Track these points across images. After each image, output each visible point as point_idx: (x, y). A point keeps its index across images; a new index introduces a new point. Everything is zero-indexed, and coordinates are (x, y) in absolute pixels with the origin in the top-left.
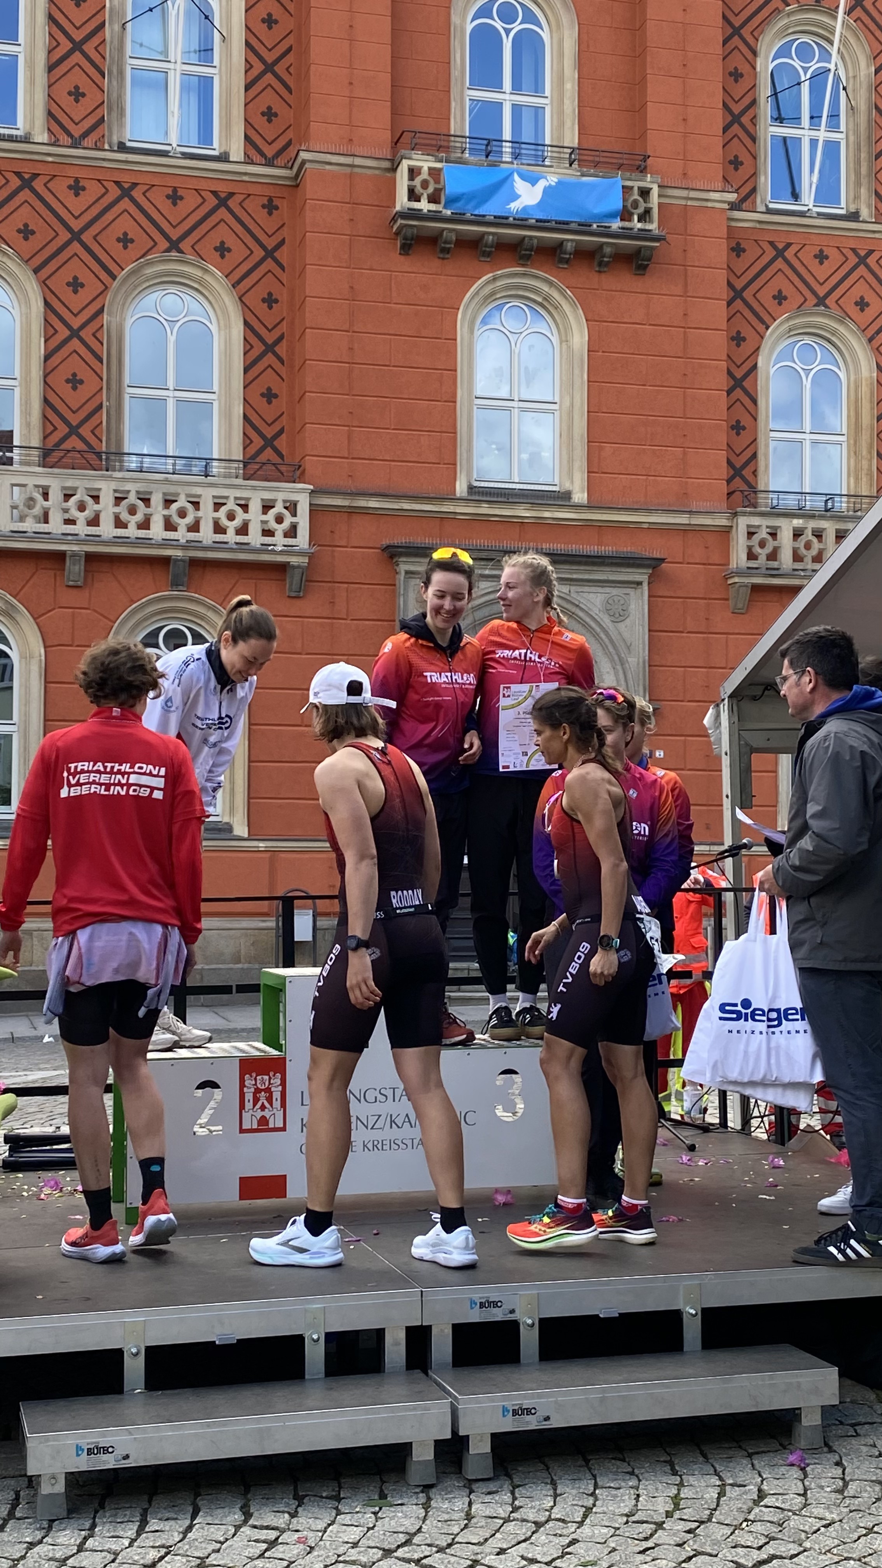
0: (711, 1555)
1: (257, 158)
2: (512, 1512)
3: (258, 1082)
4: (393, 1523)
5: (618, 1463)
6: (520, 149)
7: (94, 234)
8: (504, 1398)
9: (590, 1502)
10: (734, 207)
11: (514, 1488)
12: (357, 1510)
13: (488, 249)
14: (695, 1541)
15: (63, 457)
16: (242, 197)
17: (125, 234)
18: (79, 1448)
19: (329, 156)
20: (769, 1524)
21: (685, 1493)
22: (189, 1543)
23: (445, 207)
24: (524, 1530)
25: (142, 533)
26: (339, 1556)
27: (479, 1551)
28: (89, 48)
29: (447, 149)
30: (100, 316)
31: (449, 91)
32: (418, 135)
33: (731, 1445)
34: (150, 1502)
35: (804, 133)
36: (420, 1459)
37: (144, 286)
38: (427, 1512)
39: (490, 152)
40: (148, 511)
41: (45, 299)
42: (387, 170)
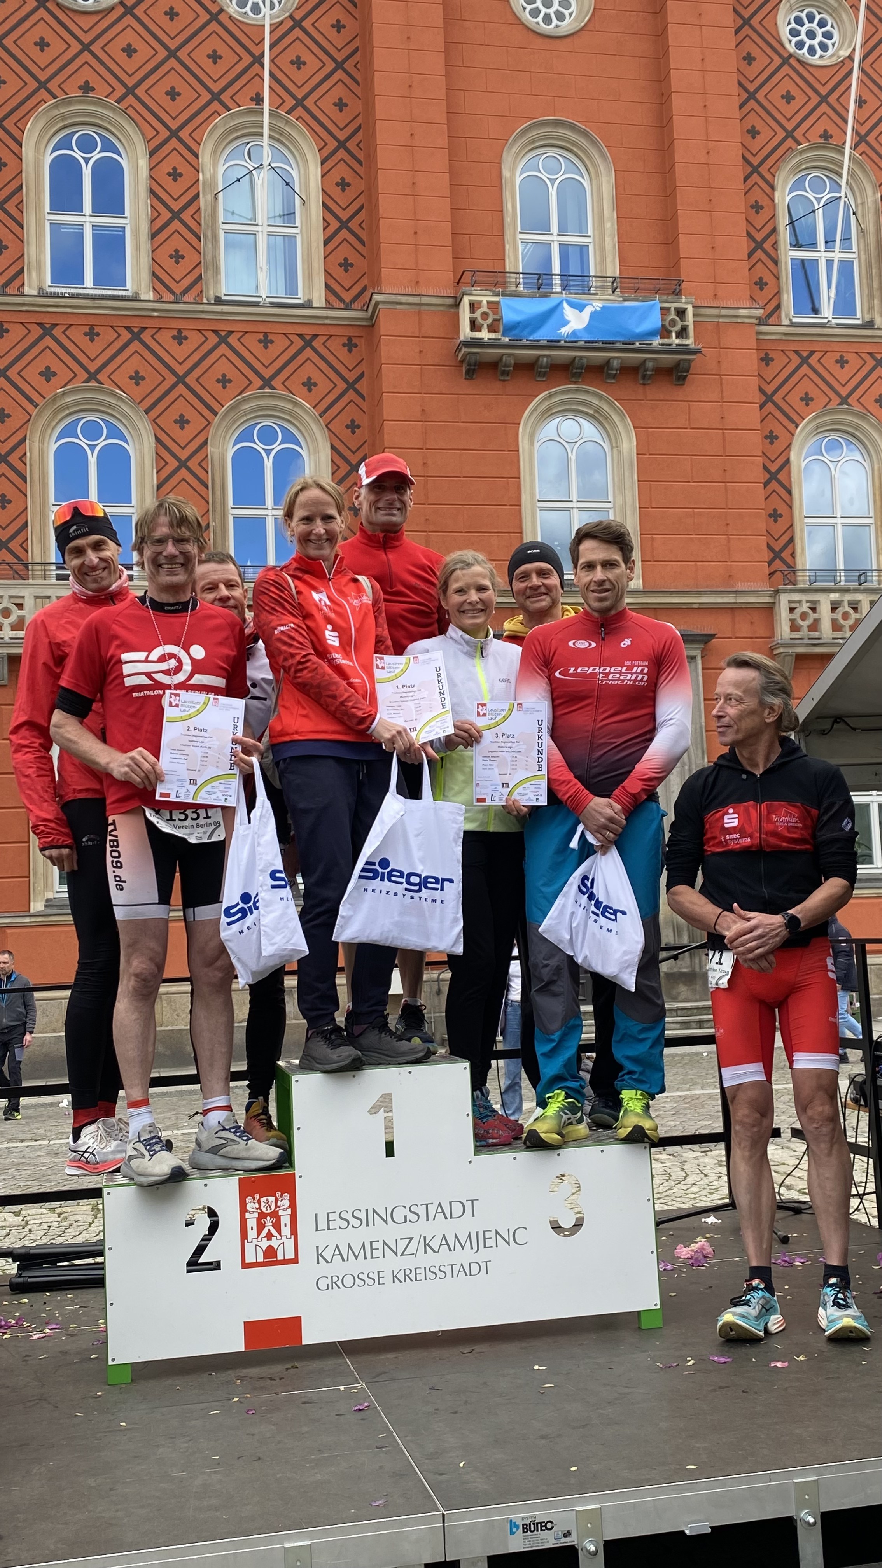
1: (336, 303)
3: (263, 1204)
7: (196, 376)
10: (762, 321)
13: (543, 370)
16: (325, 338)
17: (224, 376)
19: (399, 297)
23: (503, 335)
28: (186, 216)
29: (504, 284)
30: (205, 448)
31: (503, 236)
32: (477, 274)
35: (821, 255)
37: (242, 420)
39: (541, 284)
41: (155, 435)
42: (451, 306)
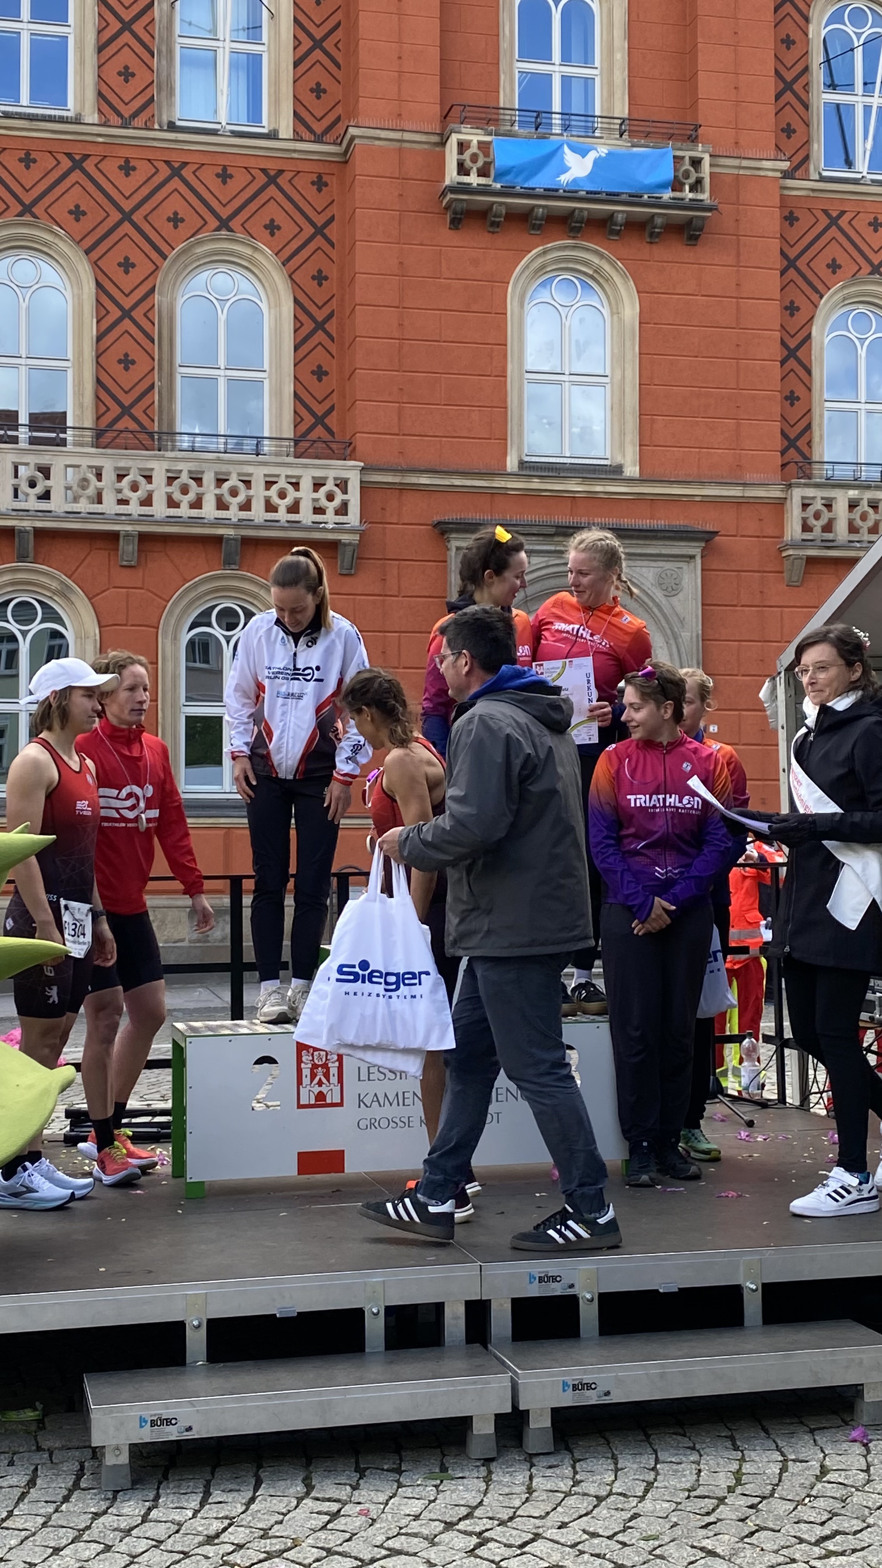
0: (774, 1531)
1: (306, 135)
2: (573, 1486)
3: (315, 1057)
4: (454, 1496)
5: (679, 1438)
6: (570, 120)
7: (145, 213)
8: (564, 1373)
9: (651, 1476)
10: (787, 175)
11: (575, 1463)
12: (419, 1482)
13: (538, 222)
14: (757, 1517)
15: (115, 438)
16: (292, 174)
17: (176, 214)
18: (142, 1420)
19: (378, 131)
20: (831, 1500)
21: (747, 1468)
22: (252, 1515)
23: (495, 181)
24: (585, 1505)
25: (195, 513)
26: (401, 1528)
27: (540, 1524)
28: (138, 27)
29: (497, 122)
30: (151, 296)
31: (498, 64)
32: (467, 108)
33: (793, 1421)
34: (213, 1474)
35: (857, 100)
36: (481, 1433)
37: (195, 265)
38: (488, 1486)
39: (540, 124)
40: (200, 490)
41: (96, 280)
42: (436, 144)
